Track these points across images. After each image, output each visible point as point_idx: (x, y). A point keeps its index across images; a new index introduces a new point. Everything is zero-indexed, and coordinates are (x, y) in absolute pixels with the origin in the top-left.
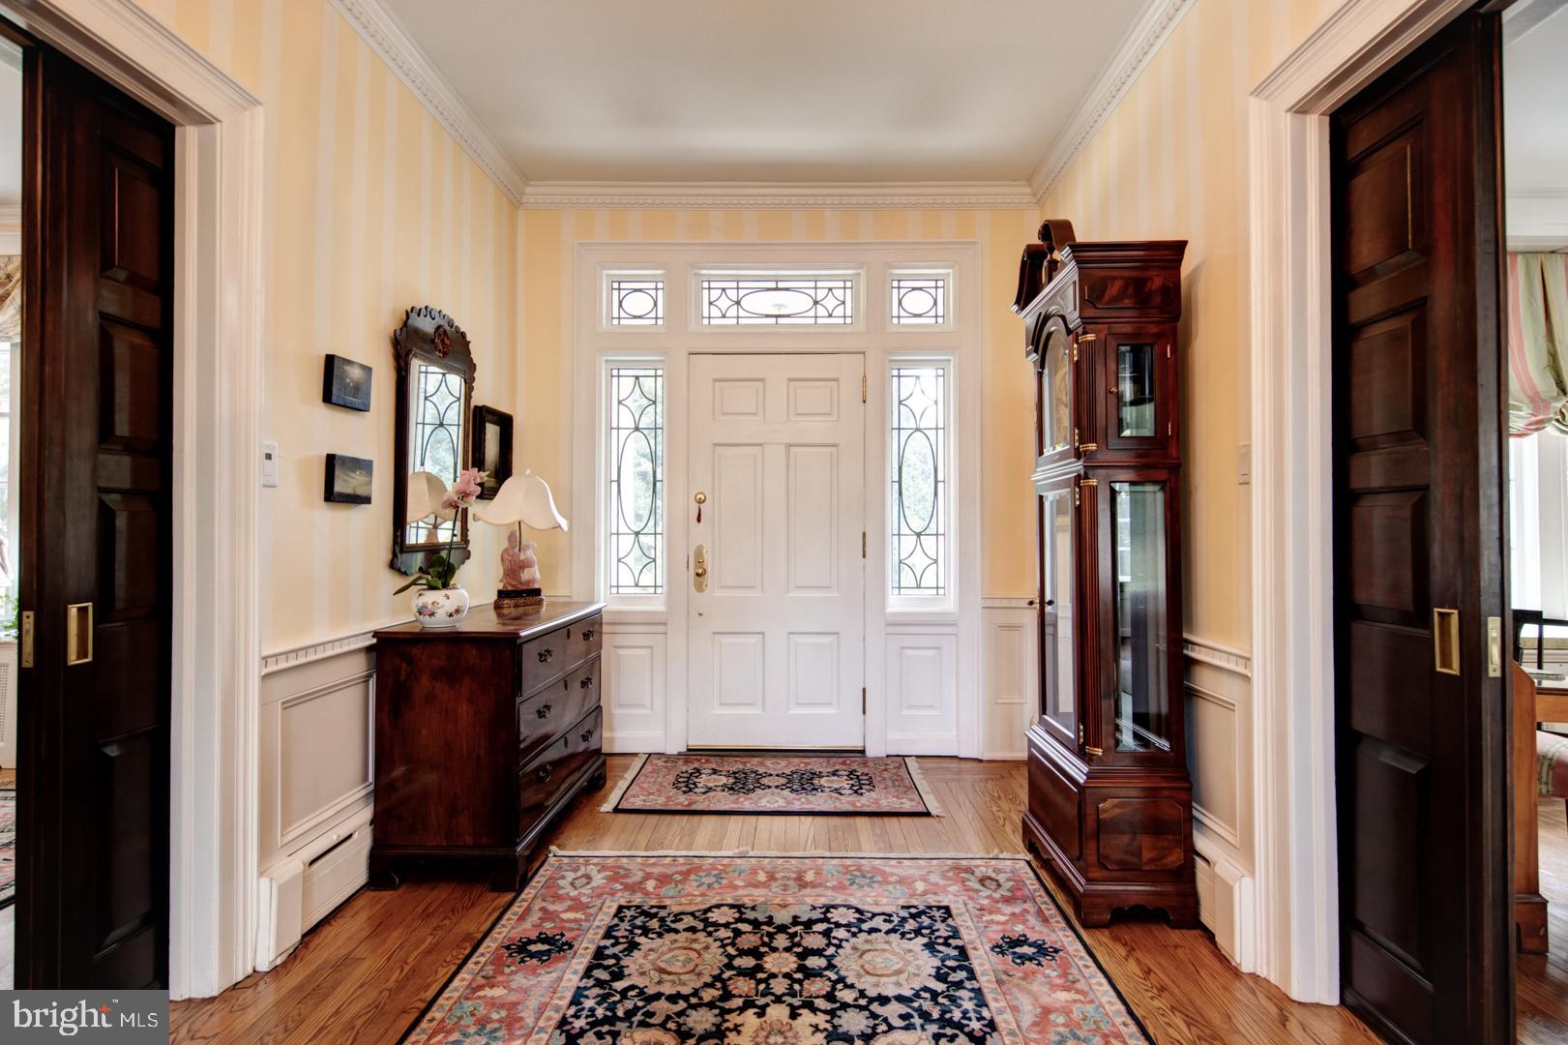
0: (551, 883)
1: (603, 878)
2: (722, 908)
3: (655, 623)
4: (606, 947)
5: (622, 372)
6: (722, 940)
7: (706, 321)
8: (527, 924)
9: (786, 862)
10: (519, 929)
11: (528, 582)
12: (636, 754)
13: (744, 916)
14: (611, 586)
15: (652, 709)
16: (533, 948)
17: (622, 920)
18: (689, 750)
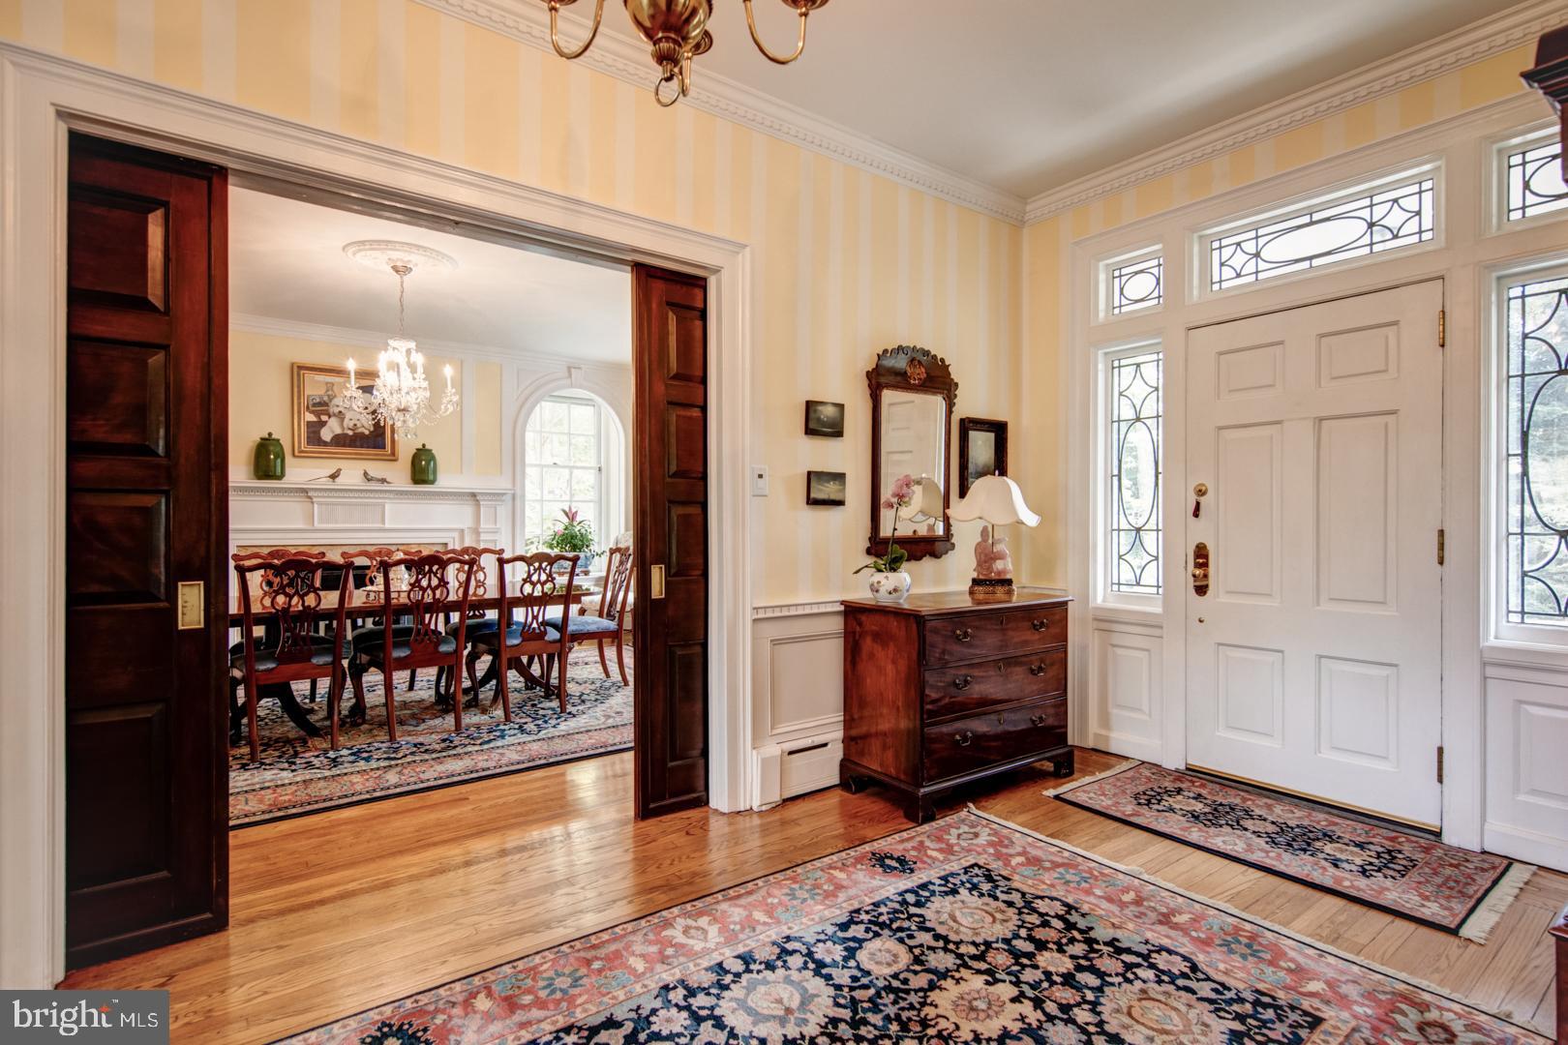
0: (946, 829)
1: (987, 841)
2: (1055, 902)
3: (1150, 625)
4: (934, 884)
5: (1123, 362)
6: (1024, 922)
7: (1216, 287)
8: (901, 847)
9: (1172, 897)
10: (892, 847)
11: (999, 573)
12: (1127, 758)
13: (1068, 916)
14: (1112, 584)
15: (1150, 716)
16: (888, 862)
17: (966, 873)
18: (1187, 769)
